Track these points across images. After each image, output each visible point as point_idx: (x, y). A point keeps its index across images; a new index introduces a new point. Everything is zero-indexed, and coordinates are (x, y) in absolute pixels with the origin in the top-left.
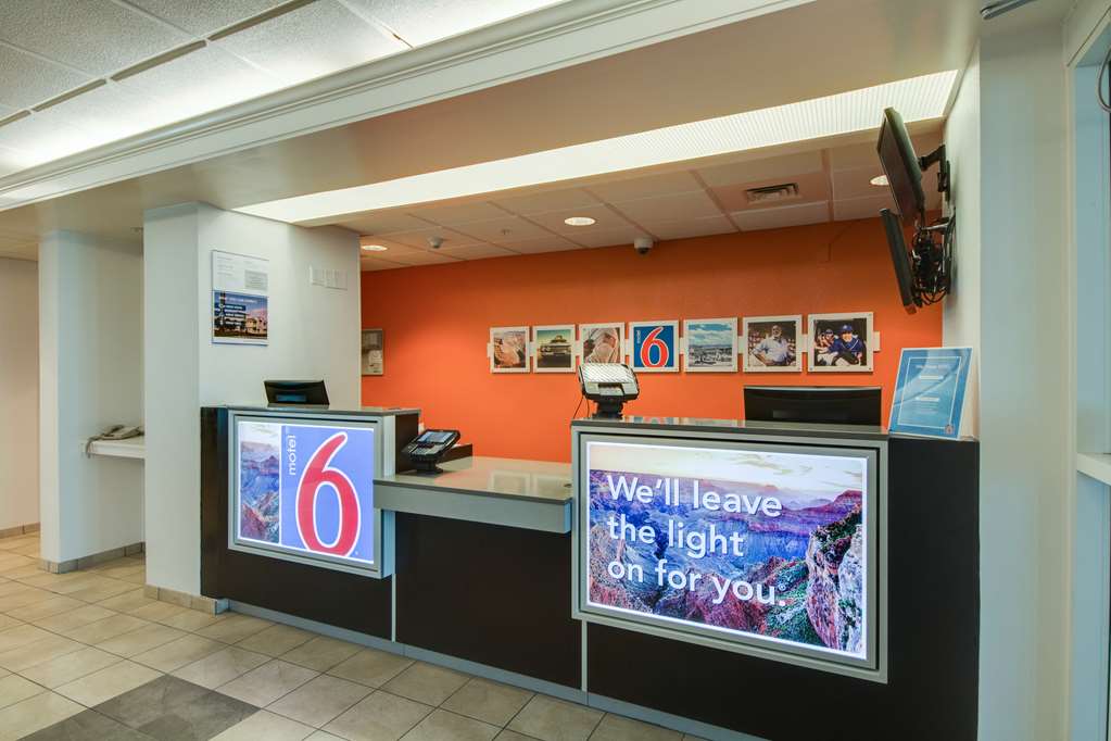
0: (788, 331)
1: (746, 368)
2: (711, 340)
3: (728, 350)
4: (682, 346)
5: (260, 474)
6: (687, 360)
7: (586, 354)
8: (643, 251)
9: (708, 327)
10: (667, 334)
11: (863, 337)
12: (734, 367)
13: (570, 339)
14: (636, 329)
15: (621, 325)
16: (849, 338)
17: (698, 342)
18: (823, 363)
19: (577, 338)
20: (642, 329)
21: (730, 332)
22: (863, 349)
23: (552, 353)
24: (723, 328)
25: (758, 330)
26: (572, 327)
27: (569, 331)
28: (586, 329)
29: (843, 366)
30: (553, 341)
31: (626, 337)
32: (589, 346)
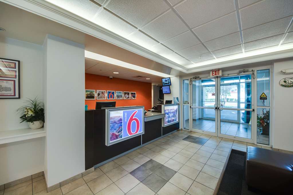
0: (128, 94)
1: (124, 99)
2: (120, 94)
3: (122, 96)
4: (115, 95)
5: (117, 124)
6: (116, 98)
7: (98, 96)
8: (111, 79)
9: (119, 92)
10: (113, 93)
11: (135, 95)
12: (122, 99)
13: (94, 93)
14: (108, 92)
15: (105, 91)
16: (134, 95)
17: (118, 95)
18: (131, 98)
19: (96, 93)
20: (109, 92)
21: (122, 93)
22: (135, 96)
23: (90, 96)
24: (121, 93)
25: (125, 93)
26: (95, 90)
27: (94, 91)
28: (98, 91)
29: (134, 99)
30: (90, 93)
31: (106, 93)
32: (99, 94)
